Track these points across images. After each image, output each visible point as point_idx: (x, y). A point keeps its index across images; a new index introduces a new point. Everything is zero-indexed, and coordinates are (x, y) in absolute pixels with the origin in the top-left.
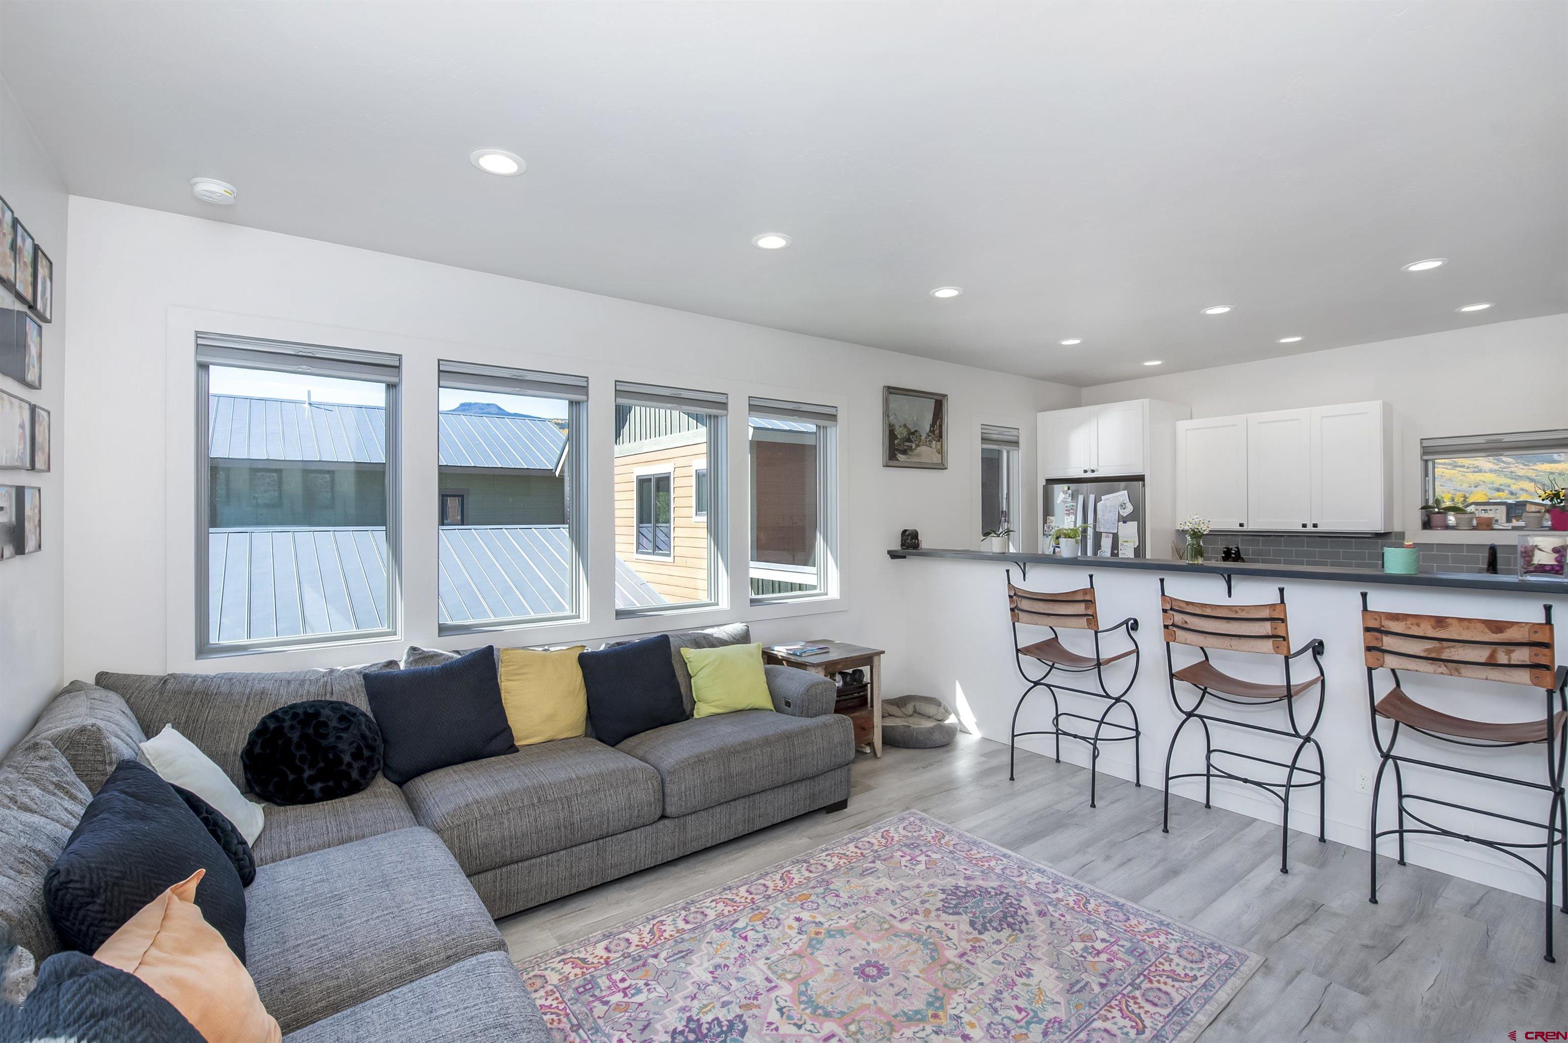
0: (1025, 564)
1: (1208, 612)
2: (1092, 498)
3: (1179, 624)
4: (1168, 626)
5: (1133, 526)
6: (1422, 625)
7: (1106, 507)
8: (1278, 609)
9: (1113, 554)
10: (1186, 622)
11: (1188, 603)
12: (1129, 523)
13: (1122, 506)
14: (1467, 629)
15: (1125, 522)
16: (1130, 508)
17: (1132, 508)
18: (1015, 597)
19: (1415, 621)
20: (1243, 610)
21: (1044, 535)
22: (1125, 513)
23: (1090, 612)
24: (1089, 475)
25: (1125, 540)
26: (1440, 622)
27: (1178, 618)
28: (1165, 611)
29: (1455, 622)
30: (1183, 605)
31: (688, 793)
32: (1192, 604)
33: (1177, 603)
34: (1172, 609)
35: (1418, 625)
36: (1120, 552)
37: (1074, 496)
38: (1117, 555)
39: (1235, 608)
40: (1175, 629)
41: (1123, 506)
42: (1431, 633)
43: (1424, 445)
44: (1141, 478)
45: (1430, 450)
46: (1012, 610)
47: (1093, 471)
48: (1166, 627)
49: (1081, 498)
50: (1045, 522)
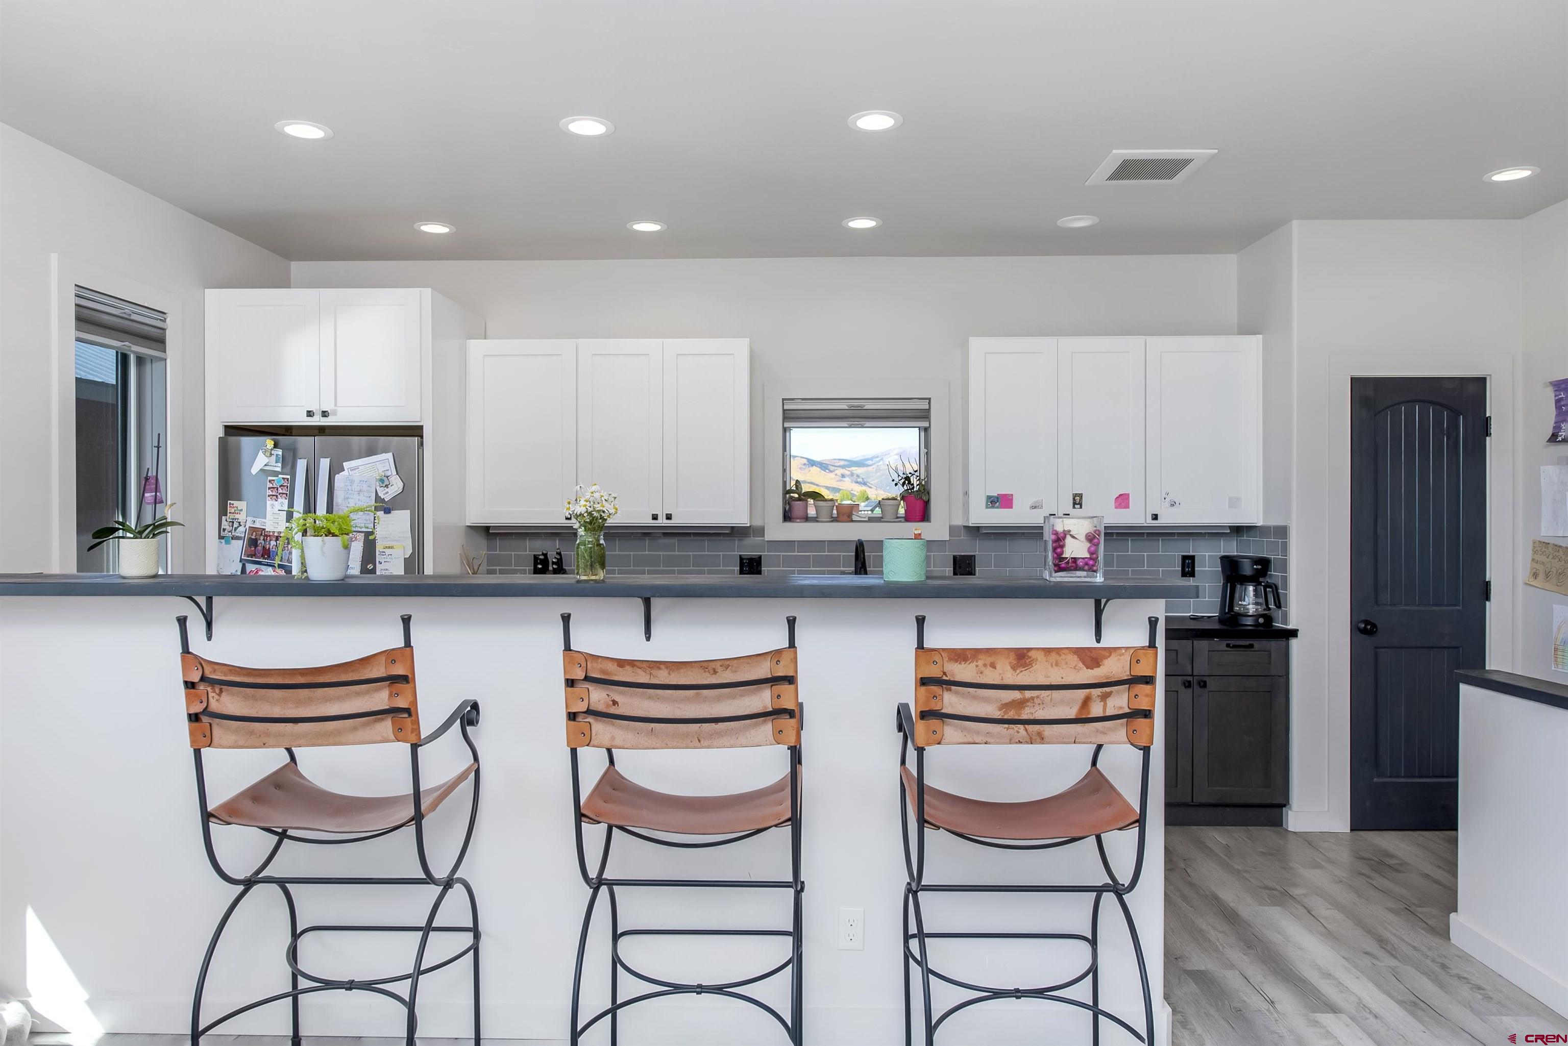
0: (209, 600)
1: (663, 677)
2: (325, 464)
3: (601, 707)
4: (575, 714)
5: (401, 519)
6: (998, 666)
7: (352, 482)
8: (786, 659)
9: (364, 570)
10: (615, 703)
11: (621, 663)
12: (395, 513)
13: (382, 481)
14: (1057, 665)
15: (387, 511)
16: (397, 485)
17: (401, 485)
18: (202, 687)
19: (989, 660)
20: (727, 667)
21: (221, 537)
22: (388, 494)
23: (402, 703)
24: (317, 421)
25: (388, 544)
26: (1022, 657)
27: (598, 697)
28: (570, 683)
29: (1040, 656)
30: (612, 667)
32: (632, 663)
33: (600, 665)
34: (587, 679)
35: (993, 666)
36: (378, 567)
37: (289, 462)
38: (373, 571)
39: (712, 665)
40: (590, 719)
41: (384, 481)
42: (1011, 678)
43: (786, 407)
44: (416, 431)
45: (794, 414)
46: (194, 718)
47: (325, 414)
48: (572, 716)
49: (301, 465)
50: (223, 511)
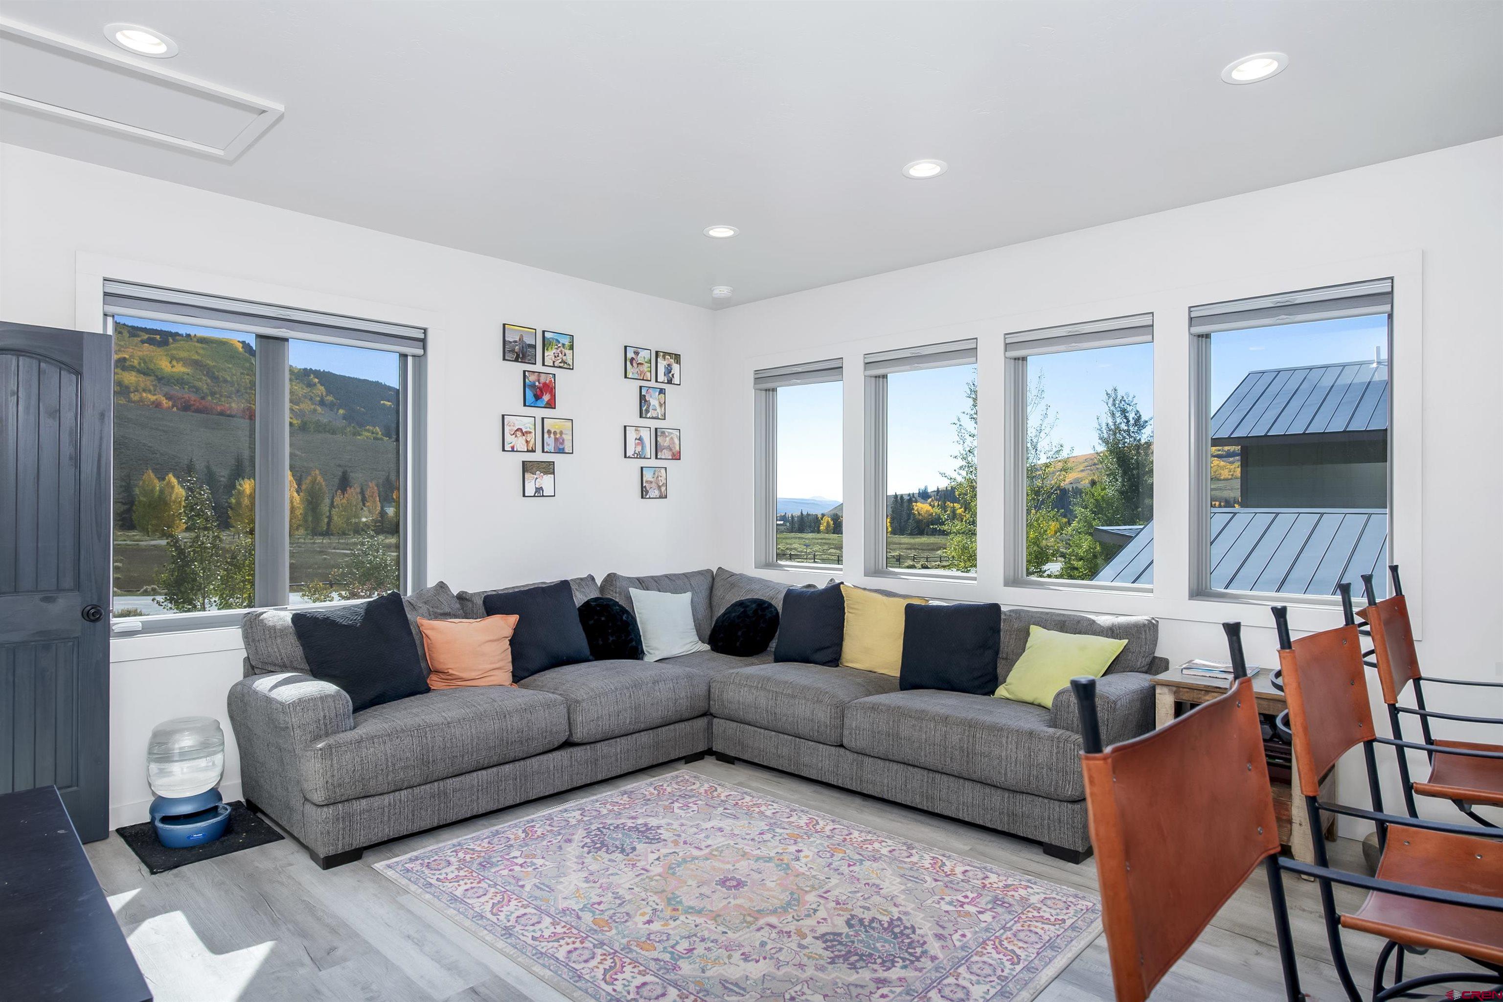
31: (858, 732)
